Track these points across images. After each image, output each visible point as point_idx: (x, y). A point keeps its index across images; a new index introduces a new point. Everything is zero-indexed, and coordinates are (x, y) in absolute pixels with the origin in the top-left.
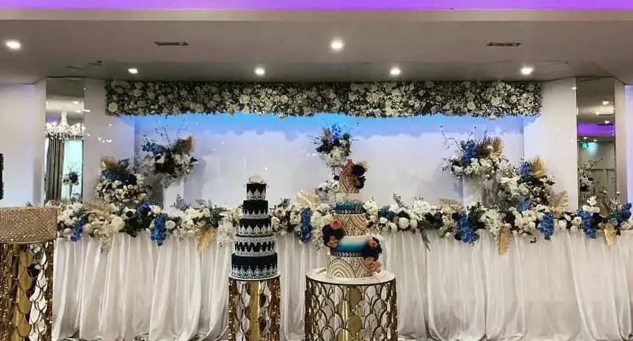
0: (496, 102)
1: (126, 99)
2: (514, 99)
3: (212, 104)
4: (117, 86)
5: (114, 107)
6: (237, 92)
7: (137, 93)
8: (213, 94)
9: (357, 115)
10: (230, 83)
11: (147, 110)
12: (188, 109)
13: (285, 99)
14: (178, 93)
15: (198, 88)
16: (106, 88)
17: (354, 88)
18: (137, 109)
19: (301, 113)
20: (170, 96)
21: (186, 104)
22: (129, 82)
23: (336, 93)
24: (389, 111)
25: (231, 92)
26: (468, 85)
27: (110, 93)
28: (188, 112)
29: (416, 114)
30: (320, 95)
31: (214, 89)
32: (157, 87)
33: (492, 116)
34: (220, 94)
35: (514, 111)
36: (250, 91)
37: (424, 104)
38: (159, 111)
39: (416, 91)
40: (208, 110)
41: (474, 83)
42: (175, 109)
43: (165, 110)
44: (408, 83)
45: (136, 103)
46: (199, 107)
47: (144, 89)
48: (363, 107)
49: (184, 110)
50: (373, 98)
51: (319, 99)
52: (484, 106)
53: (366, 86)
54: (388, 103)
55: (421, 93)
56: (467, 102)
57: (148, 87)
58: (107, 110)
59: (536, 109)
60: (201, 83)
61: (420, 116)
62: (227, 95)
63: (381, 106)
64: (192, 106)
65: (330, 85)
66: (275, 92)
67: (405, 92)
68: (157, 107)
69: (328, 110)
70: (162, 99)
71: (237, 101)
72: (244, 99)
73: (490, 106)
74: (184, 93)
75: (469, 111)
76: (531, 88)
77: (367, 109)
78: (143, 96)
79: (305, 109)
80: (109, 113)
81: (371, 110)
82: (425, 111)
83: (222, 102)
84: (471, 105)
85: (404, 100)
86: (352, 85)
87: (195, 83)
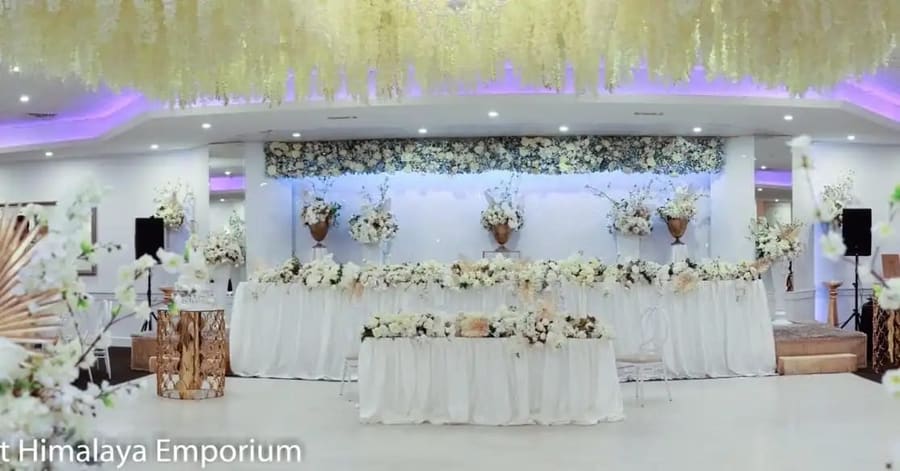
0: (677, 158)
1: (284, 160)
2: (696, 156)
3: (371, 163)
4: (276, 149)
5: (272, 170)
6: (398, 149)
7: (296, 154)
8: (373, 152)
9: (529, 172)
10: (391, 140)
11: (306, 172)
12: (348, 169)
13: (450, 156)
14: (338, 152)
15: (357, 147)
16: (265, 150)
17: (525, 142)
18: (295, 171)
19: (467, 170)
20: (329, 157)
21: (346, 164)
22: (287, 143)
23: (506, 148)
24: (563, 167)
25: (392, 149)
26: (648, 141)
27: (269, 154)
28: (348, 173)
29: (594, 170)
30: (488, 150)
31: (375, 147)
32: (316, 147)
33: (674, 173)
34: (381, 152)
35: (697, 168)
36: (412, 149)
37: (600, 160)
38: (318, 172)
39: (592, 145)
40: (369, 170)
41: (654, 138)
42: (335, 170)
43: (324, 172)
44: (584, 137)
45: (294, 165)
46: (359, 167)
47: (302, 150)
48: (536, 163)
49: (343, 170)
50: (547, 152)
51: (488, 155)
52: (665, 162)
53: (538, 140)
54: (563, 159)
55: (598, 148)
56: (646, 158)
57: (307, 148)
58: (266, 173)
59: (719, 166)
60: (362, 142)
61: (597, 173)
62: (387, 152)
63: (554, 162)
64: (352, 165)
65: (500, 139)
66: (439, 149)
67: (581, 147)
68: (315, 168)
69: (497, 167)
70: (321, 160)
71: (397, 158)
72: (406, 157)
73: (672, 162)
74: (343, 153)
75: (649, 167)
76: (713, 144)
77: (540, 164)
78: (302, 158)
79: (472, 165)
80: (267, 175)
81: (544, 166)
82: (603, 166)
83: (382, 160)
84: (651, 162)
85: (580, 155)
86: (524, 139)
87: (355, 142)
